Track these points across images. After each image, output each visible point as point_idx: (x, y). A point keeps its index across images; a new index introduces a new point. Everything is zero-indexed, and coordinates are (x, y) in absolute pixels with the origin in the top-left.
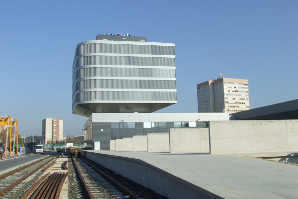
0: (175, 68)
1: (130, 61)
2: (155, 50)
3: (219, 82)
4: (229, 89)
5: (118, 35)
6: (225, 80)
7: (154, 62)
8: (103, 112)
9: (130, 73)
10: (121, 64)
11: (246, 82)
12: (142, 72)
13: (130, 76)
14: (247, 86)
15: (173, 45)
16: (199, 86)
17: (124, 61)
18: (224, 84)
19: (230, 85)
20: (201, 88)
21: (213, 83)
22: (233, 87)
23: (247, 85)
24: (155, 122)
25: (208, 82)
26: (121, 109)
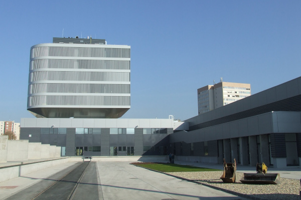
0: (129, 71)
1: (82, 64)
2: (109, 52)
3: (218, 87)
4: (229, 94)
5: (77, 37)
6: (224, 84)
7: (108, 65)
8: (56, 117)
9: (81, 76)
10: (72, 67)
11: (248, 86)
12: (93, 76)
13: (80, 80)
14: (249, 91)
15: (129, 47)
16: (200, 91)
17: (76, 64)
18: (223, 89)
19: (230, 90)
20: (201, 93)
21: (213, 88)
22: (233, 92)
23: (249, 89)
24: (88, 129)
25: (207, 87)
26: (75, 114)
